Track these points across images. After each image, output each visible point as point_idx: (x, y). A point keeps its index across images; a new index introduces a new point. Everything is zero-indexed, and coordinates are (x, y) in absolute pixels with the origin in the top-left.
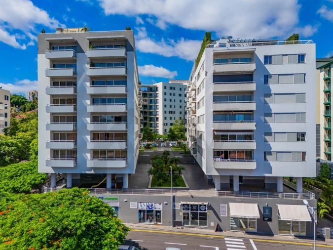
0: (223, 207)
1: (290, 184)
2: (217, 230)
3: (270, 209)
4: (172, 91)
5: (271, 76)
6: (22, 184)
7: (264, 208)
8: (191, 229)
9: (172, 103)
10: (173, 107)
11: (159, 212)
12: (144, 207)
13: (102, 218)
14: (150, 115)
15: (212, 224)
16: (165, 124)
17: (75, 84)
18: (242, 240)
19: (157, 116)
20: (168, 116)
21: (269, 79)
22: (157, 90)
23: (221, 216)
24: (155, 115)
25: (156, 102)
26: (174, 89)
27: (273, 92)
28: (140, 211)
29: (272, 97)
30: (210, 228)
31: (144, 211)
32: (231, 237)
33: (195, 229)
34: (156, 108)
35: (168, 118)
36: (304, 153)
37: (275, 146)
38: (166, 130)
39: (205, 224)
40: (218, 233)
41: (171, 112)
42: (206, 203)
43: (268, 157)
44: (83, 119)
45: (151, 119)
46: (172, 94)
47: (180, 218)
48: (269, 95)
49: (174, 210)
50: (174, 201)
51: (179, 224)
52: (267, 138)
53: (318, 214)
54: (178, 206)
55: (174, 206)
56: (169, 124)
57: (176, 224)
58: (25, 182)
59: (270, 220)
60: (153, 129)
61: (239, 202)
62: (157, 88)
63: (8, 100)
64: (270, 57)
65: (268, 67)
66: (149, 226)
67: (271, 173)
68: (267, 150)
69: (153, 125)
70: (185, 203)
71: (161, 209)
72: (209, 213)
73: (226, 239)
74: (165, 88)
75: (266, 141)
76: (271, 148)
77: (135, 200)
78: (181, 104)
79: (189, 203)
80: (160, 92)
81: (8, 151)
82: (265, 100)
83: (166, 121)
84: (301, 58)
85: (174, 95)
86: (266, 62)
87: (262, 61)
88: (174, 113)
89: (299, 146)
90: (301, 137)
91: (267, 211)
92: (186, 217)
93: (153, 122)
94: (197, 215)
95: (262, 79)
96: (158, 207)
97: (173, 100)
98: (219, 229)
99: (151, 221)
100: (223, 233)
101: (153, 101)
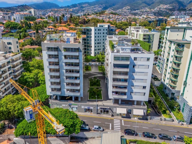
0: (114, 109)
1: (139, 103)
2: (112, 116)
3: (131, 110)
4: (99, 32)
5: (136, 65)
6: (42, 99)
7: (129, 110)
8: (103, 115)
9: (99, 38)
10: (99, 40)
11: (92, 109)
12: (87, 108)
13: (75, 120)
14: (88, 44)
15: (110, 114)
16: (95, 50)
17: (58, 64)
18: (119, 120)
19: (91, 45)
20: (97, 45)
21: (135, 66)
22: (91, 31)
23: (114, 111)
24: (90, 44)
25: (91, 37)
26: (100, 30)
27: (136, 71)
28: (85, 109)
29: (135, 73)
30: (109, 115)
31: (86, 109)
32: (116, 119)
33: (105, 115)
34: (91, 40)
35: (97, 47)
36: (145, 93)
37: (135, 90)
38: (95, 53)
39: (108, 114)
40: (112, 117)
41: (98, 43)
42: (109, 108)
43: (132, 94)
44: (63, 77)
45: (88, 46)
46: (99, 33)
47: (99, 112)
48: (134, 72)
49: (97, 109)
50: (97, 106)
51: (99, 113)
52: (132, 87)
53: (147, 112)
54: (99, 108)
55: (97, 108)
56: (97, 50)
57: (97, 113)
58: (42, 98)
59: (130, 113)
60: (89, 51)
61: (120, 108)
62: (91, 30)
63: (18, 43)
64: (136, 58)
65: (135, 62)
66: (88, 114)
67: (132, 99)
68: (132, 92)
69: (89, 49)
70: (101, 107)
71: (93, 109)
72: (110, 111)
73: (114, 120)
74: (96, 30)
75: (131, 88)
76: (133, 91)
77: (83, 105)
78: (104, 38)
79: (103, 107)
80: (93, 32)
81: (31, 81)
82: (132, 74)
83: (96, 48)
84: (148, 59)
85: (100, 33)
86: (134, 60)
87: (133, 59)
88: (100, 43)
89: (143, 91)
90: (144, 87)
91: (130, 111)
92: (101, 111)
93: (89, 48)
94: (105, 111)
95: (132, 66)
96: (92, 108)
97: (99, 37)
98: (113, 116)
99: (89, 112)
100: (114, 117)
101: (89, 37)
